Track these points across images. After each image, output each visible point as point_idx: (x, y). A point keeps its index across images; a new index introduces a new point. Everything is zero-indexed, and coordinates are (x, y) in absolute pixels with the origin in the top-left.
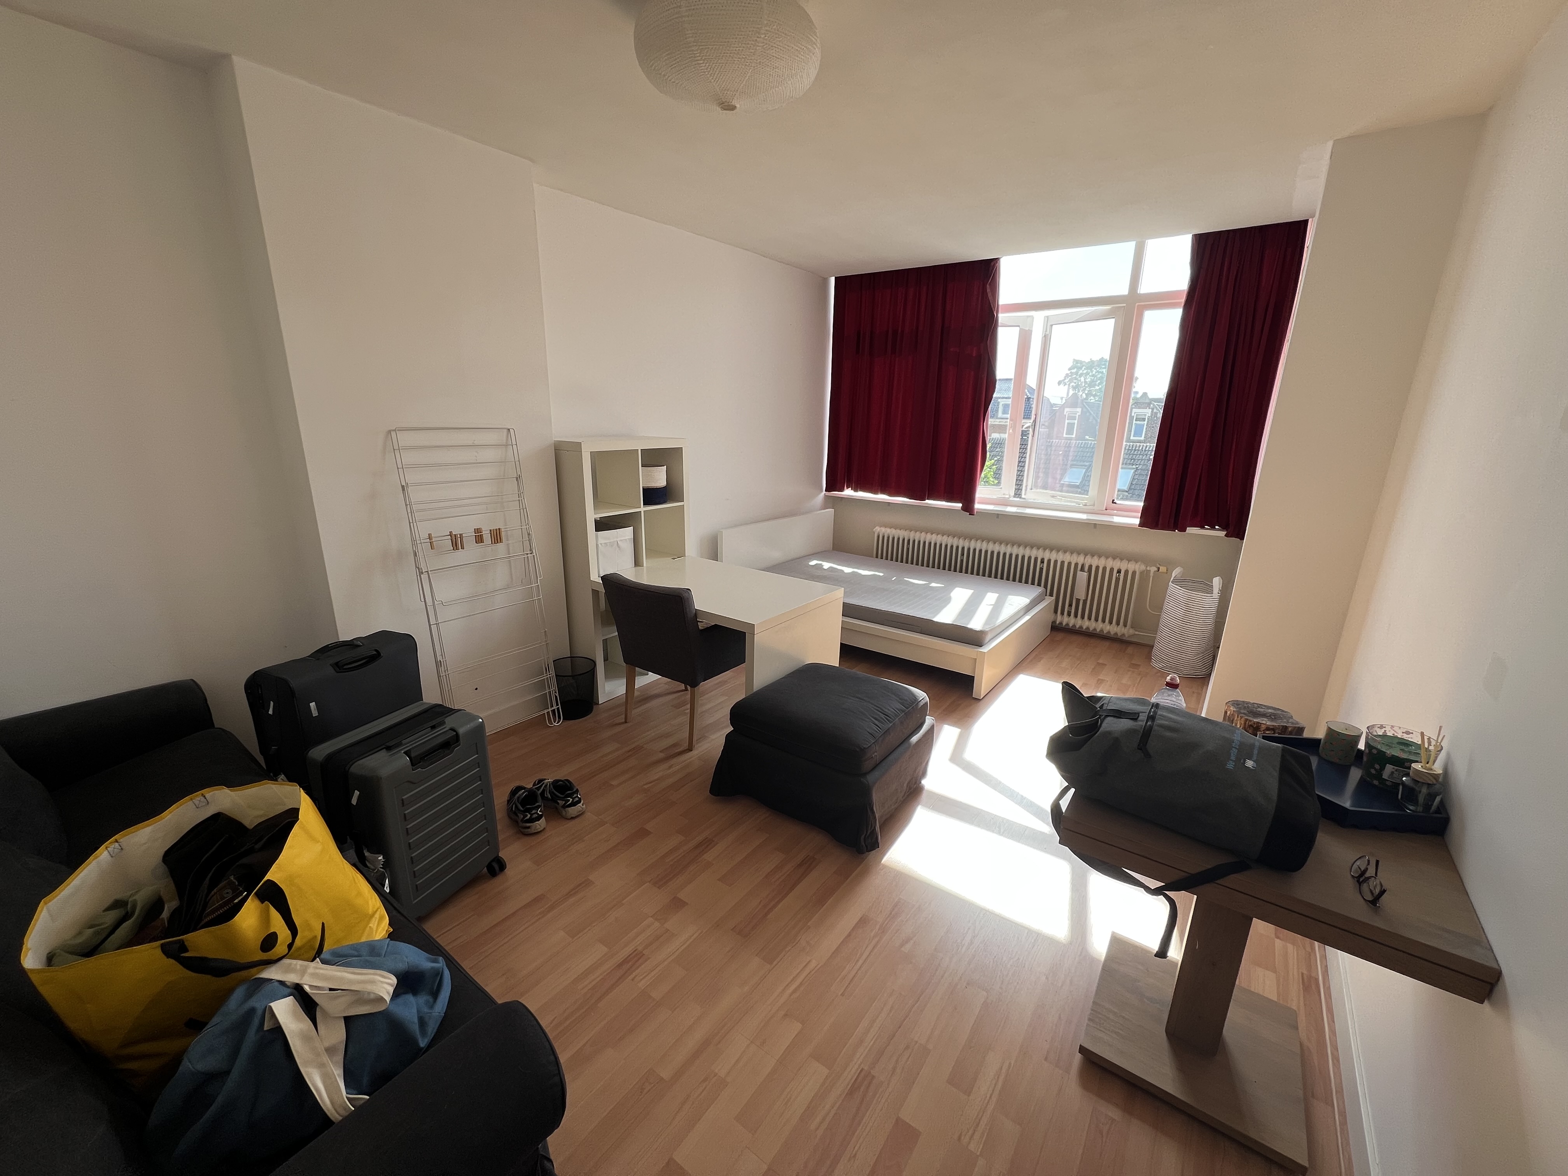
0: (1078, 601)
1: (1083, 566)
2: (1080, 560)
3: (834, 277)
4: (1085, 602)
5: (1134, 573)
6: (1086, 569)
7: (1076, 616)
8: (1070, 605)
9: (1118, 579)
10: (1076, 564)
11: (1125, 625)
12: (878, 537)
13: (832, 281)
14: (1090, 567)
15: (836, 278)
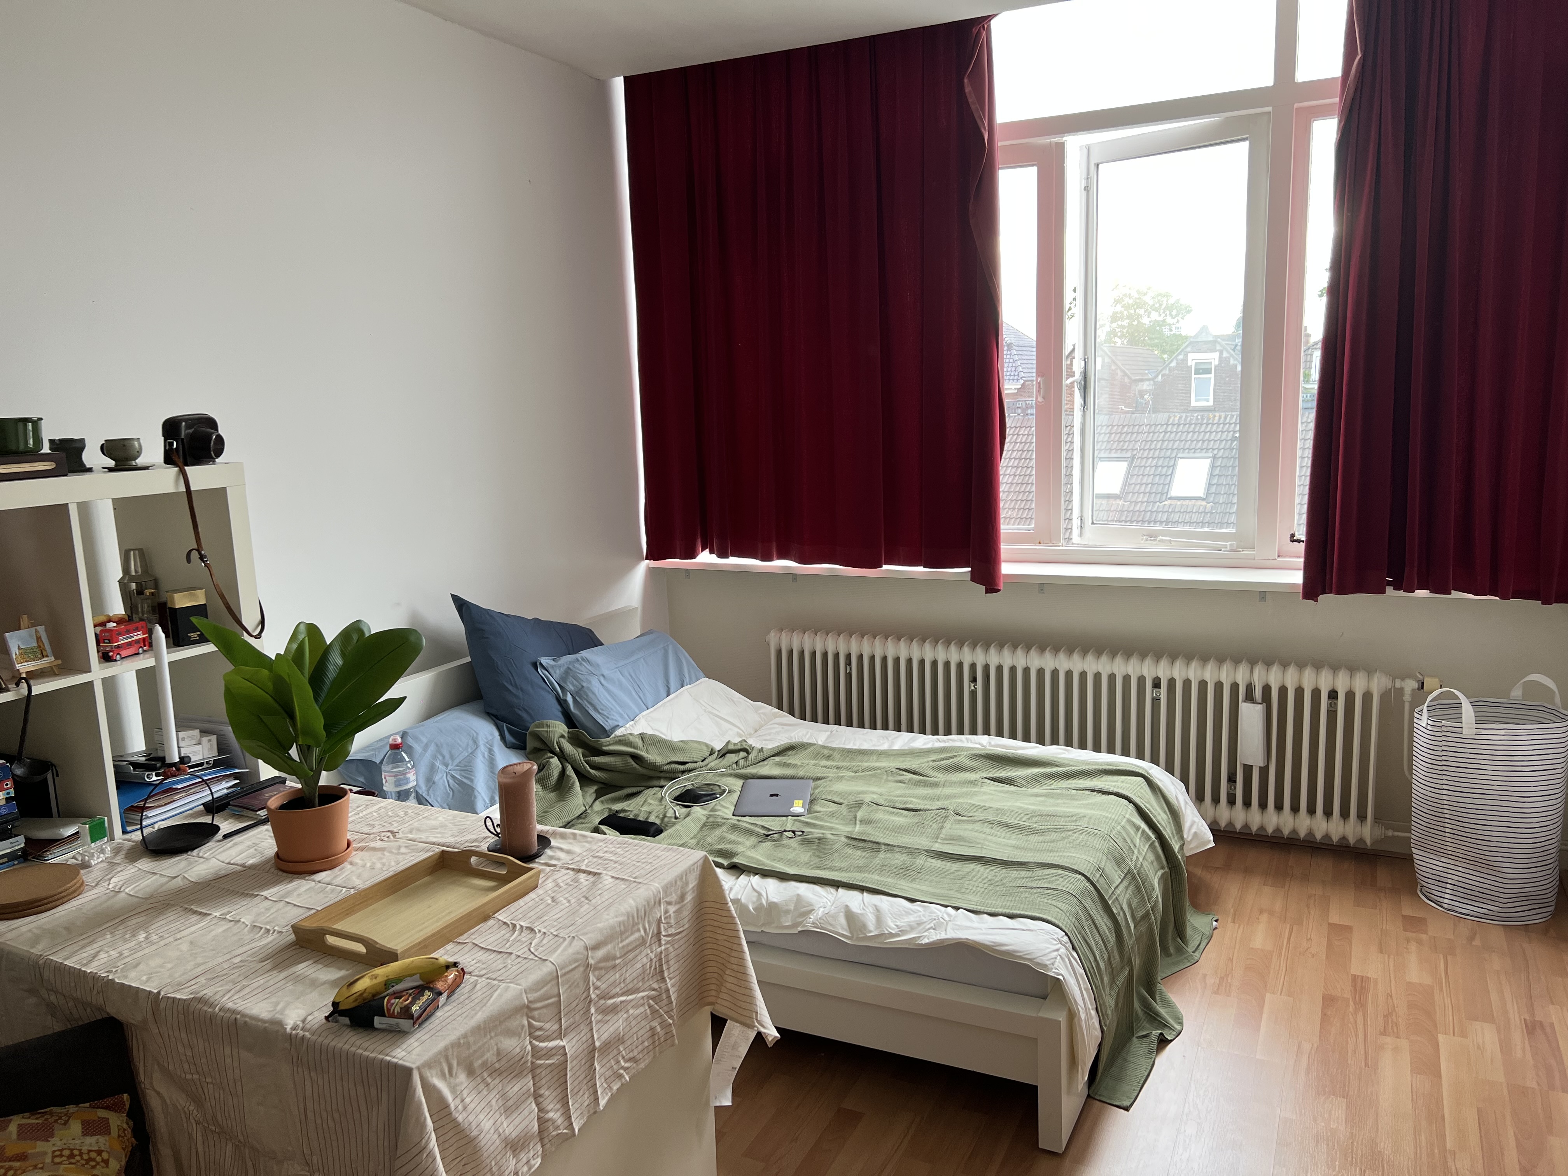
0: (1248, 769)
1: (1250, 688)
2: (1241, 676)
3: (622, 78)
4: (1264, 771)
5: (1367, 697)
6: (1258, 694)
7: (1247, 804)
8: (1232, 779)
9: (1332, 714)
10: (1235, 687)
11: (1362, 817)
12: (779, 652)
13: (618, 85)
14: (1267, 689)
15: (625, 78)
